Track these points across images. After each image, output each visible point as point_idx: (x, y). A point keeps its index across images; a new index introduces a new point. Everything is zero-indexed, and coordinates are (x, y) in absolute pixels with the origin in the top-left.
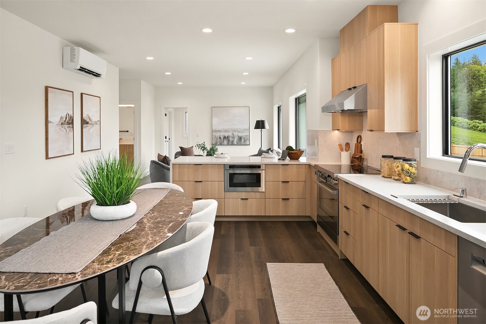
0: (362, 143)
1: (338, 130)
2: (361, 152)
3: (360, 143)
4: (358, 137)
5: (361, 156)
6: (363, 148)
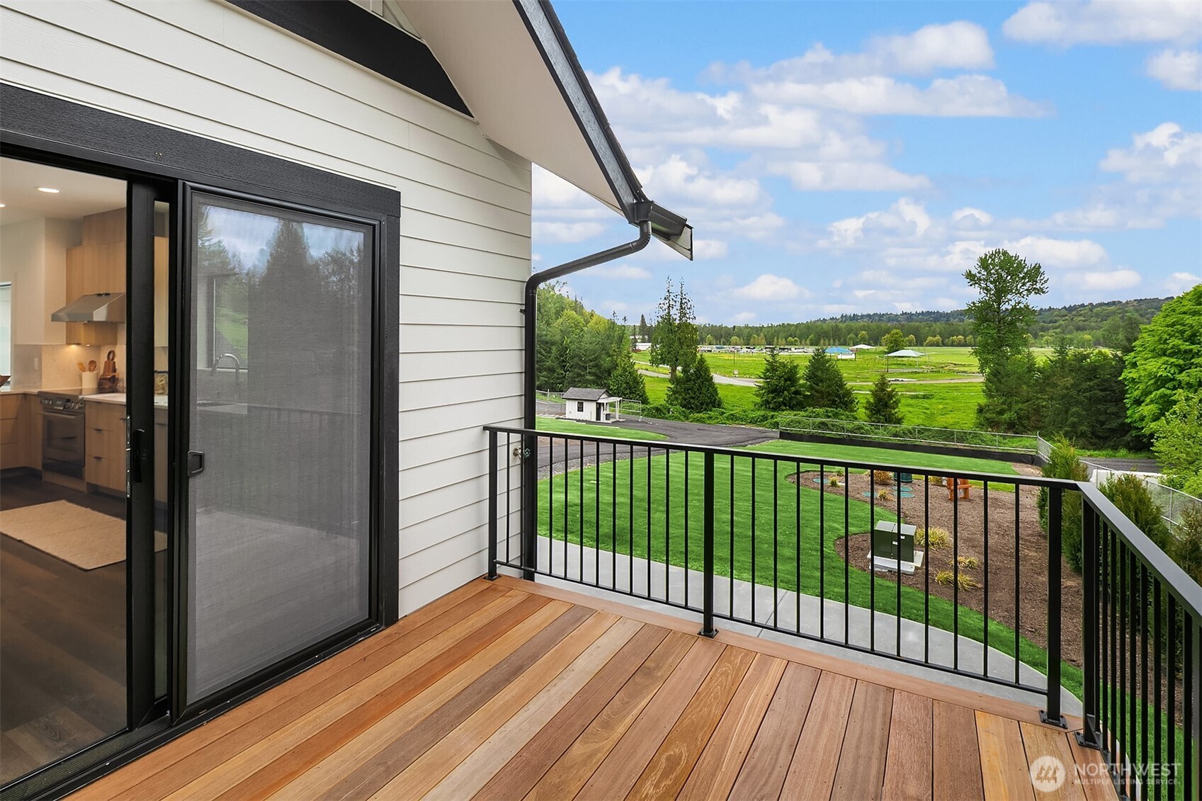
0: (116, 360)
1: (78, 344)
2: (115, 370)
3: (113, 359)
4: (110, 353)
5: (114, 376)
6: (116, 365)
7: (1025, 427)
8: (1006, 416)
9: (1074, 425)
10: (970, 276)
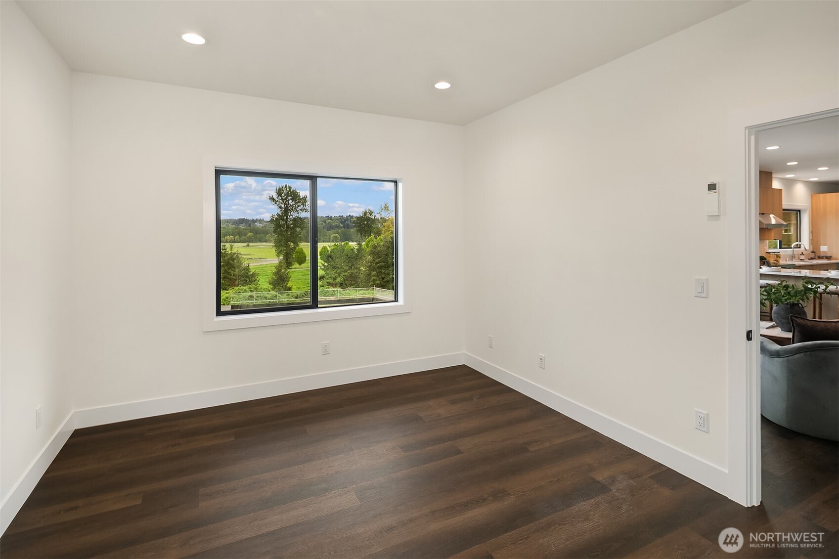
7: (346, 285)
8: (338, 280)
9: (374, 281)
10: (272, 199)
